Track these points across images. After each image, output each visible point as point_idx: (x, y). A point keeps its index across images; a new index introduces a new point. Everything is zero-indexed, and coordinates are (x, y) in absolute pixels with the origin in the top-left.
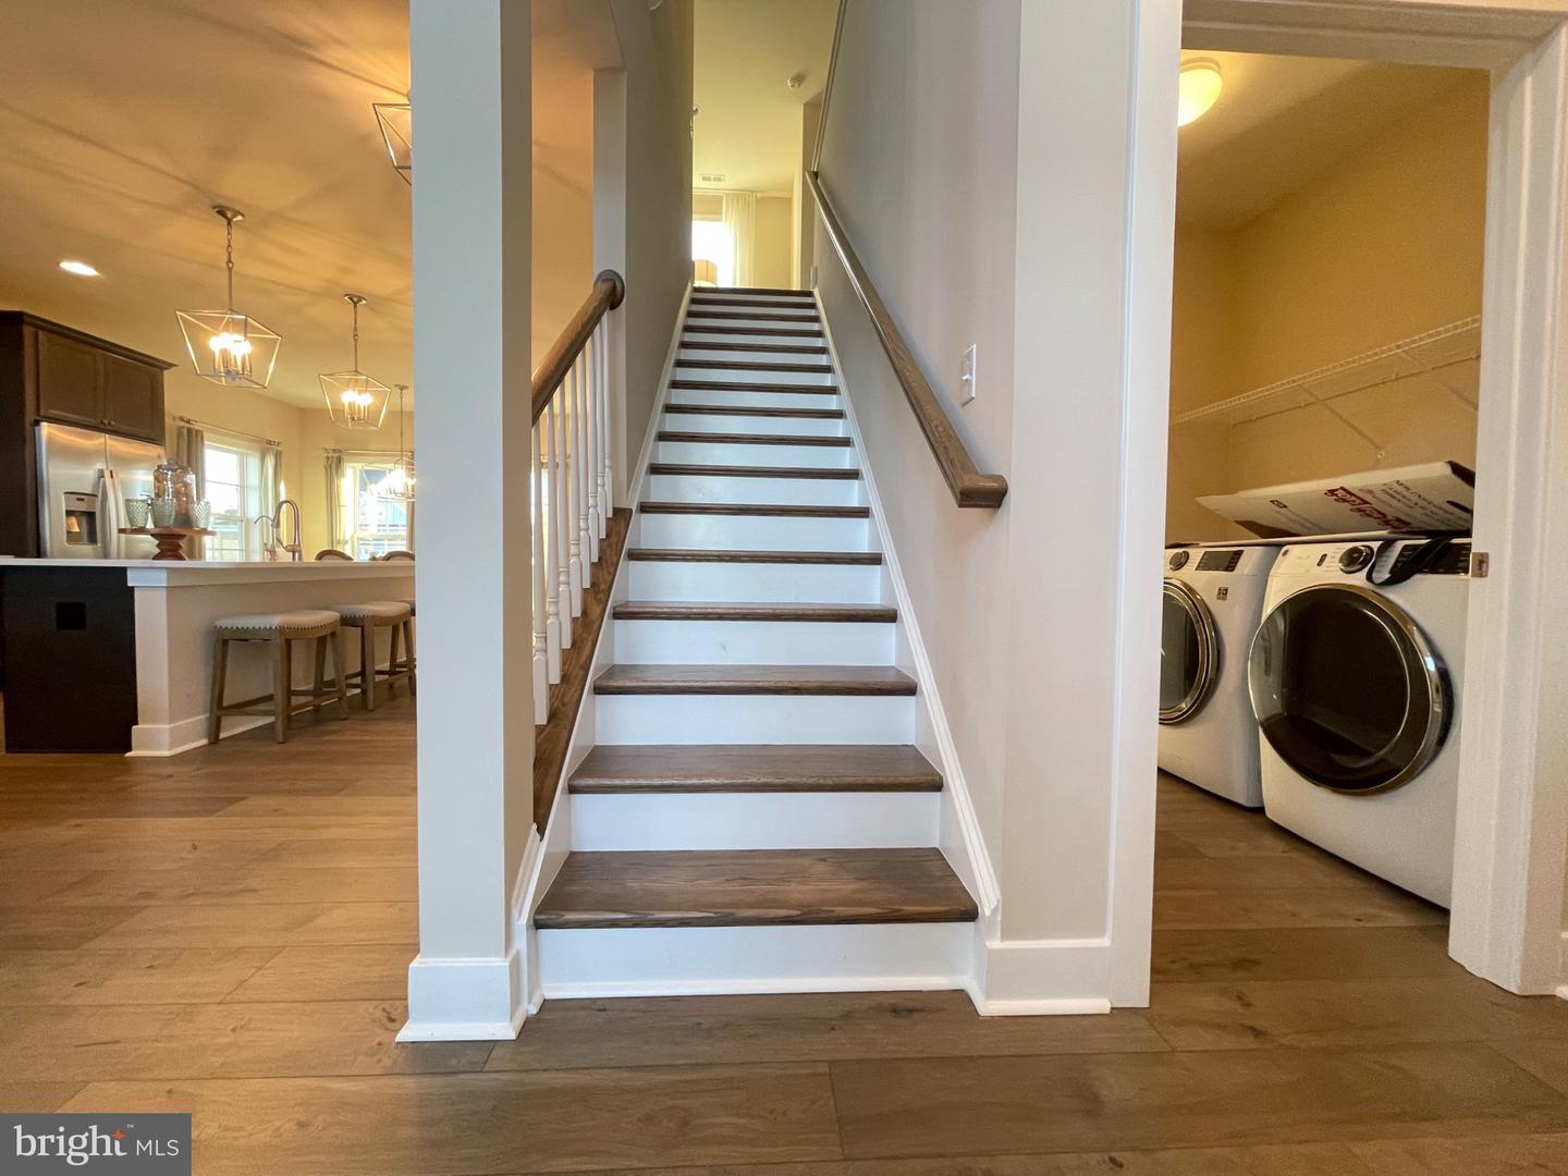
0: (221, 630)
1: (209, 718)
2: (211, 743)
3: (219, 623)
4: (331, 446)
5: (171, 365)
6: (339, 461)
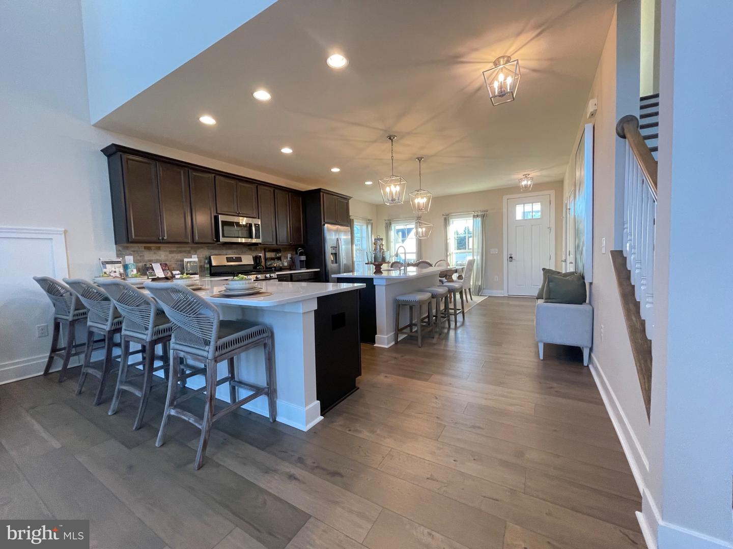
0: (398, 301)
1: (395, 334)
2: (395, 344)
3: (398, 298)
4: (387, 219)
5: (351, 197)
6: (390, 224)
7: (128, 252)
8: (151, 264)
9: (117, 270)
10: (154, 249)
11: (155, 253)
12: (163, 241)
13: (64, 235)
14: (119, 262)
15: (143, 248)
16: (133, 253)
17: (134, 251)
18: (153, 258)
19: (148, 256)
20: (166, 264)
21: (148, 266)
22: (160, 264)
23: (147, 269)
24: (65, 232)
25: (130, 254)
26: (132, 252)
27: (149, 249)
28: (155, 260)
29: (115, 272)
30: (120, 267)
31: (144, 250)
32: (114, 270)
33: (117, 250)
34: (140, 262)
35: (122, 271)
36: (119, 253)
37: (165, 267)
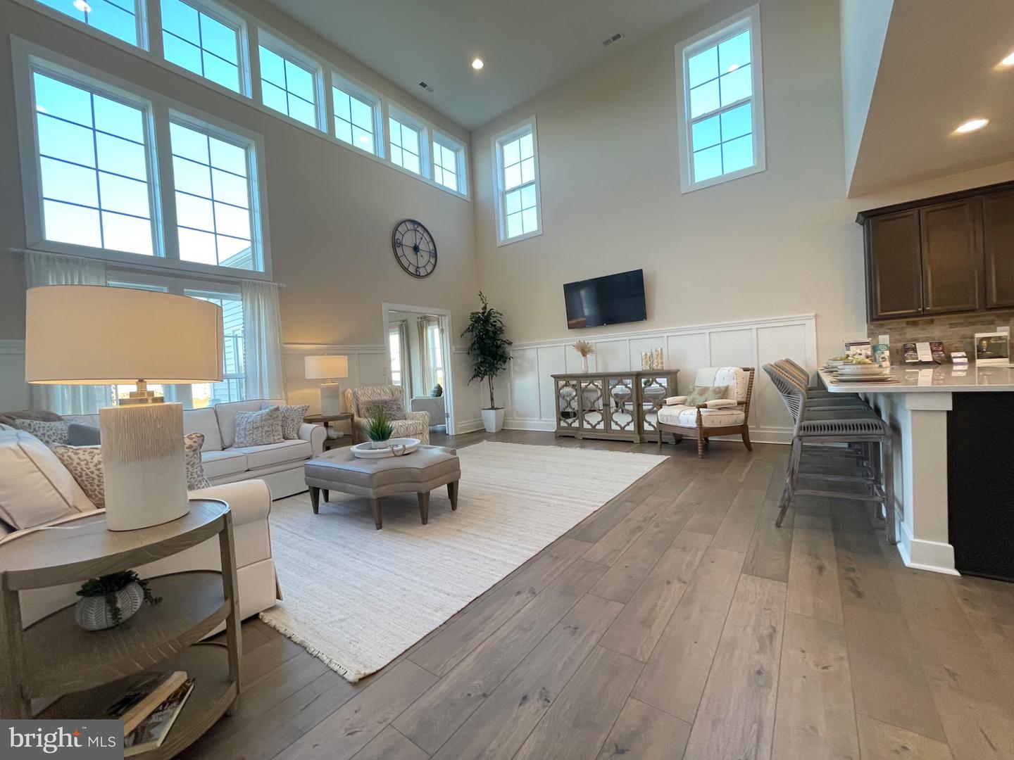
7: (882, 330)
8: (915, 344)
9: (863, 352)
10: (922, 324)
11: (923, 329)
12: (925, 313)
13: (814, 320)
14: (868, 343)
15: (905, 323)
16: (890, 331)
17: (891, 329)
18: (921, 336)
19: (911, 333)
20: (941, 344)
21: (909, 346)
22: (931, 344)
23: (906, 350)
24: (816, 316)
25: (885, 333)
26: (888, 331)
27: (914, 324)
28: (922, 338)
29: (860, 354)
30: (867, 349)
31: (905, 326)
32: (859, 351)
33: (869, 330)
34: (900, 341)
35: (869, 353)
36: (870, 332)
37: (936, 346)
